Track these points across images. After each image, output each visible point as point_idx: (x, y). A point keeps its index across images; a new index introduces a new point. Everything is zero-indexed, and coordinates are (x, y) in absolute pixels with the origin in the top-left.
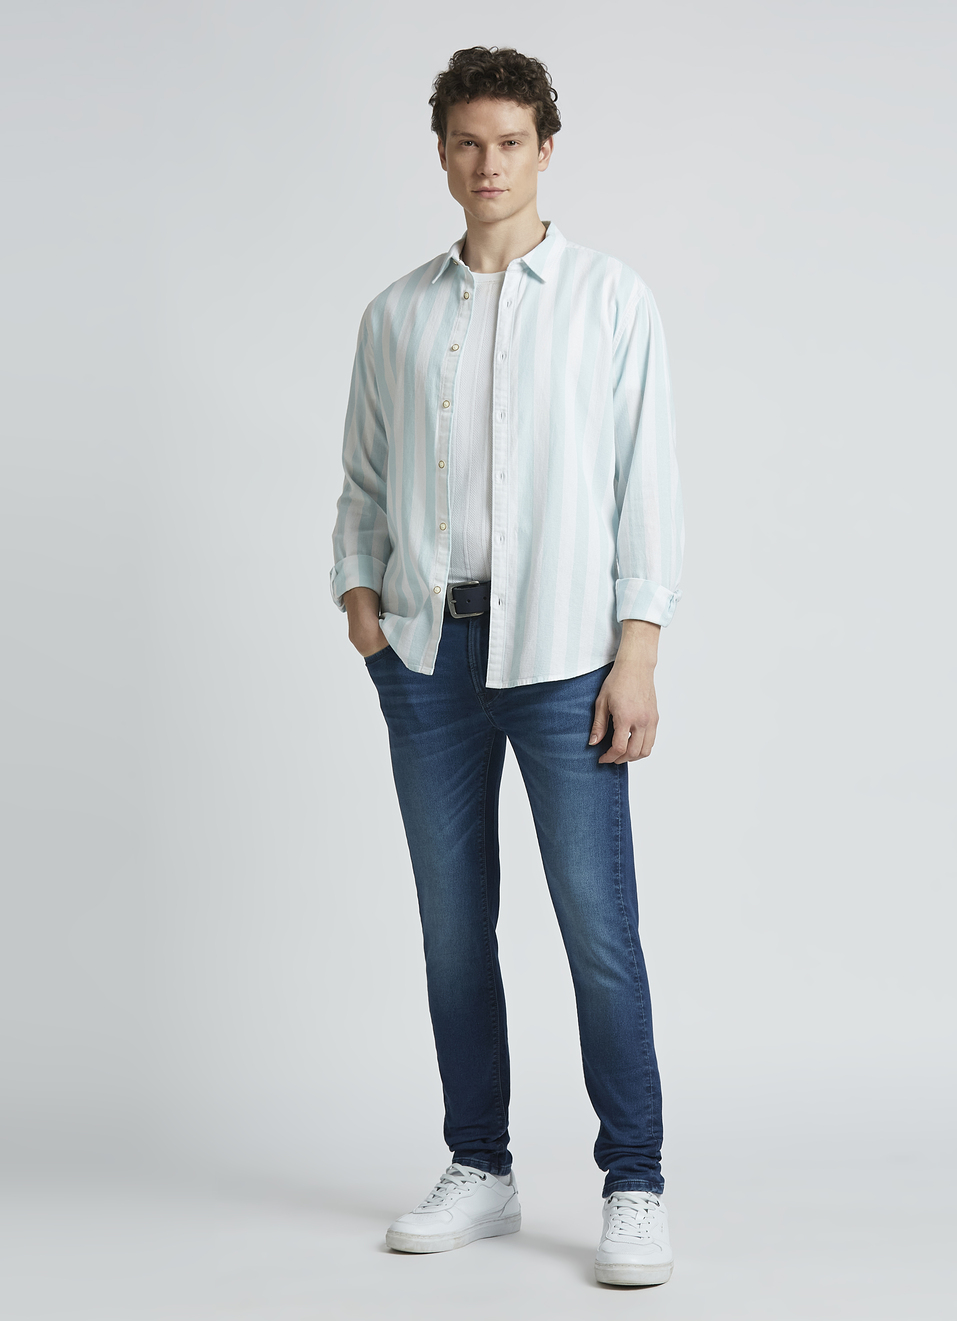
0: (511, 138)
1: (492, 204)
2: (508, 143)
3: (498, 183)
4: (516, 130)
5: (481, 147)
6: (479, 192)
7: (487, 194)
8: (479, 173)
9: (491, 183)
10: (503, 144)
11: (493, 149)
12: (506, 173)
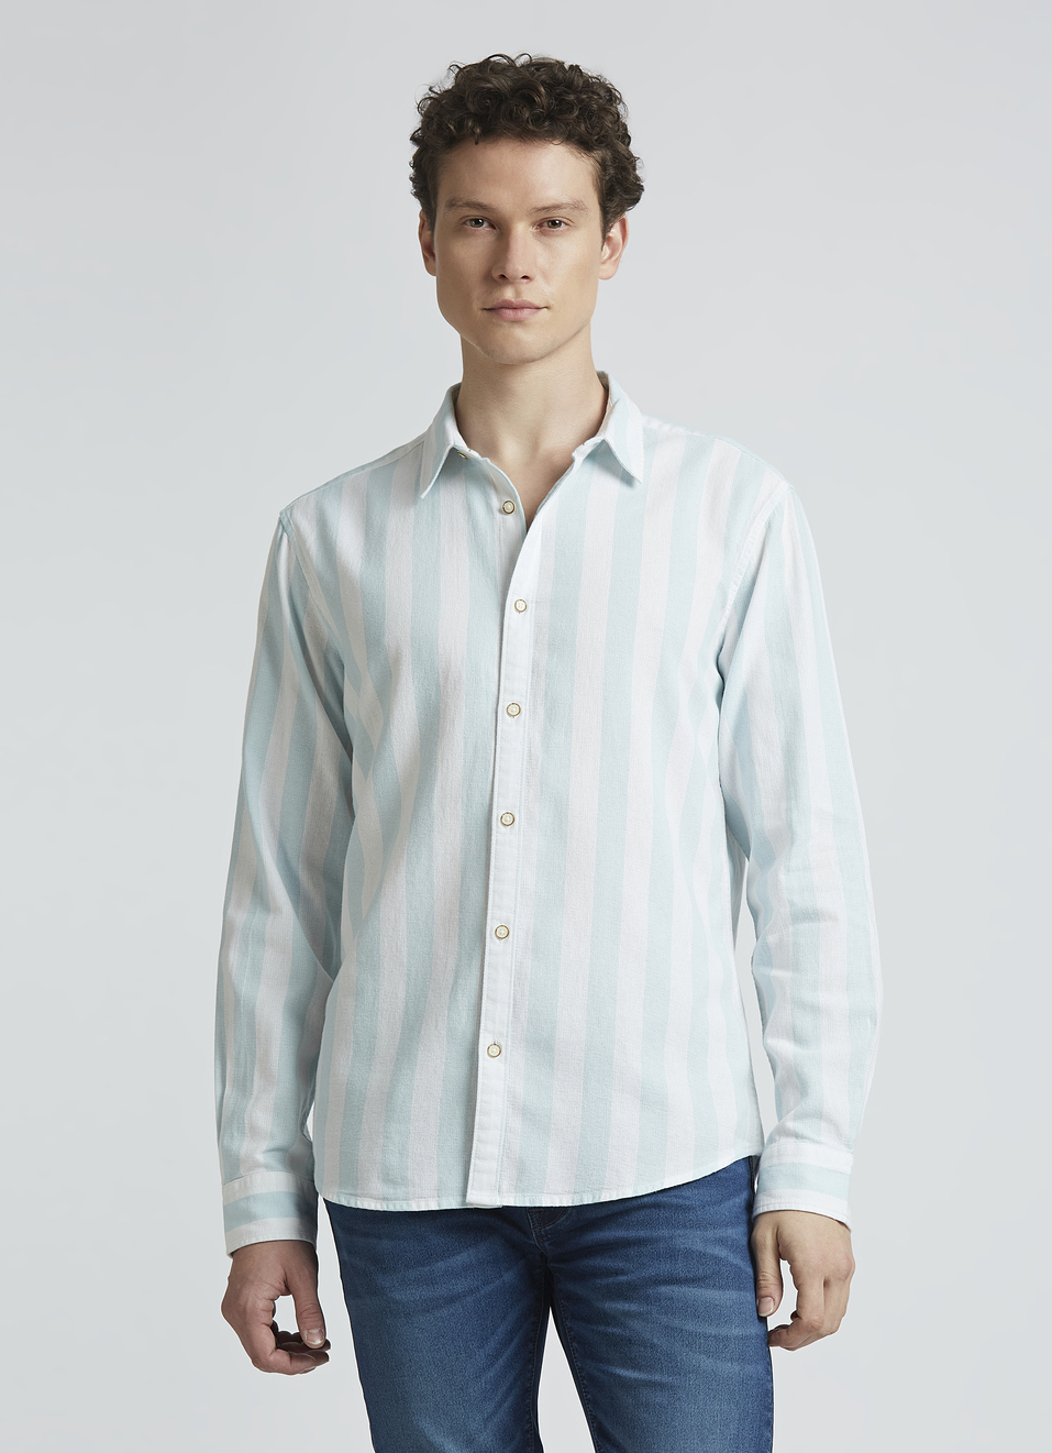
0: (557, 215)
1: (519, 332)
2: (549, 222)
3: (529, 293)
4: (564, 199)
5: (500, 229)
6: (495, 310)
7: (509, 313)
8: (496, 275)
9: (518, 294)
10: (540, 225)
11: (522, 231)
12: (546, 276)
